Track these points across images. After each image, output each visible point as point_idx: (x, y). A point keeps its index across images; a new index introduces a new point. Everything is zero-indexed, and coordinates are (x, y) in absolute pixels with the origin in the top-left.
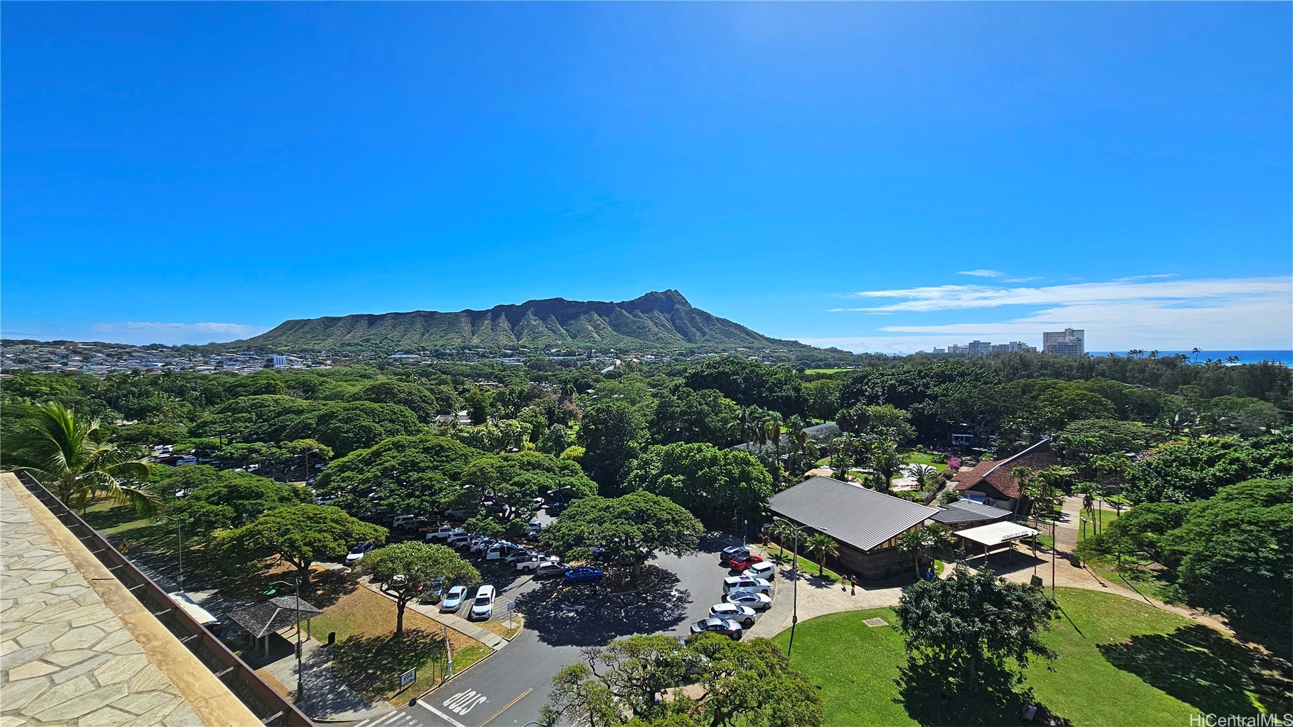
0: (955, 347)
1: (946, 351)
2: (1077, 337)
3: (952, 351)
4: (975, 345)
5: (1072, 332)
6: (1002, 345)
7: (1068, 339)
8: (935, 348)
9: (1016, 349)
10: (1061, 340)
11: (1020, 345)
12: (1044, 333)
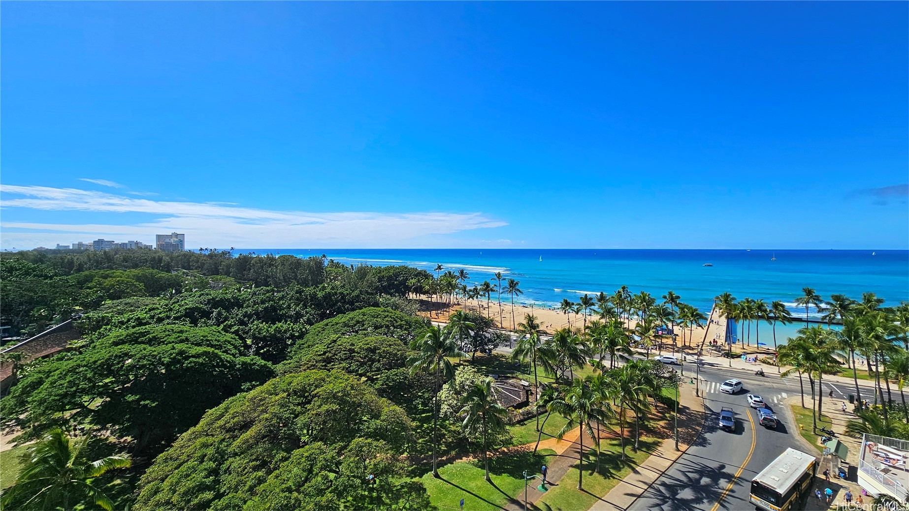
0: (80, 244)
1: (71, 248)
2: (180, 238)
3: (76, 247)
4: (99, 242)
5: (177, 235)
6: (124, 243)
7: (173, 240)
8: (58, 245)
9: (133, 247)
10: (167, 240)
11: (137, 243)
12: (157, 235)
